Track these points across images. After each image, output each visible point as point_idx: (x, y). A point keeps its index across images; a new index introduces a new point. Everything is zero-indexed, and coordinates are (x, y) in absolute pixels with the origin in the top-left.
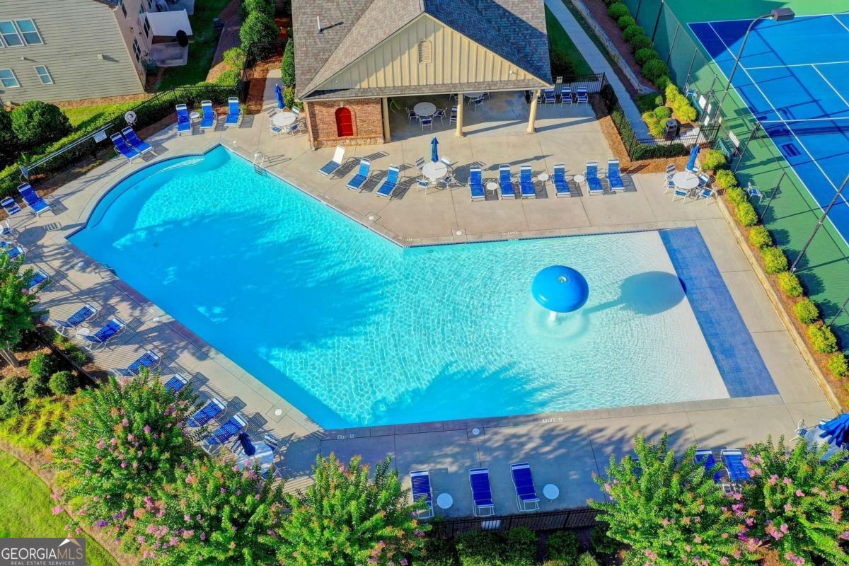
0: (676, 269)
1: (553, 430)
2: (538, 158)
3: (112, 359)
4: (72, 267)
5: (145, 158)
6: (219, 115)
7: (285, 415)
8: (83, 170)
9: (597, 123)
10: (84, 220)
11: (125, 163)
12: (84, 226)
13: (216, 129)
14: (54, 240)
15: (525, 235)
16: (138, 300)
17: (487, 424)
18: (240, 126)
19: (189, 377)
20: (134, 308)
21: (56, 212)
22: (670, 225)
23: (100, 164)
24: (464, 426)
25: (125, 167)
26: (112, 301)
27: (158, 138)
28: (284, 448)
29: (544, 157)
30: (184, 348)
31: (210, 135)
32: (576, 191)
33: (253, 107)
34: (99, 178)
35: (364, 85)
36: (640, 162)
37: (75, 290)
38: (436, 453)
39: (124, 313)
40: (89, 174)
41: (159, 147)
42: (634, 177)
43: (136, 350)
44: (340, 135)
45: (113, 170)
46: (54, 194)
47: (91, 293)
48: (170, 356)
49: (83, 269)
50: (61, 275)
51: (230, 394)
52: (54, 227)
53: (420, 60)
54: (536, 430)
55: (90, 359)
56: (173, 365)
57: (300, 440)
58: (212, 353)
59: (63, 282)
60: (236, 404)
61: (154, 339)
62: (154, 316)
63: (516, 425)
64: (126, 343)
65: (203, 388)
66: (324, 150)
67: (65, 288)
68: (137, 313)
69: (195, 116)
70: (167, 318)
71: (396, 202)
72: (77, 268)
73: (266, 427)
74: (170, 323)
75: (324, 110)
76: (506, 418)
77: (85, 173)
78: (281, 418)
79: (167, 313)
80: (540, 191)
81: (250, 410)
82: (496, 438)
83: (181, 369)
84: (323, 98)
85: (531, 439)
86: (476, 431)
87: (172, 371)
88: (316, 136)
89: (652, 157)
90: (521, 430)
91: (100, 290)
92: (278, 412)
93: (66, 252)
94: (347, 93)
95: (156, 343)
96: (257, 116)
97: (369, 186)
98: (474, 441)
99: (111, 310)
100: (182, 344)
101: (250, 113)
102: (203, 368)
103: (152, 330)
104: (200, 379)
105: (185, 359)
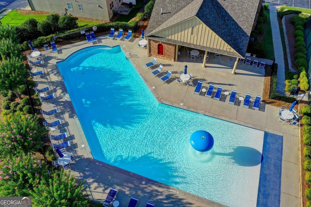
0: (263, 150)
1: (173, 195)
2: (230, 85)
3: (46, 107)
4: (53, 73)
5: (94, 43)
6: (125, 35)
7: (85, 147)
8: (74, 42)
9: (264, 78)
10: (64, 58)
11: (87, 43)
12: (64, 60)
13: (121, 40)
14: (53, 62)
15: (207, 114)
16: (65, 90)
17: (150, 181)
18: (129, 41)
19: (64, 122)
20: (62, 92)
21: (58, 53)
22: (271, 131)
23: (80, 41)
24: (141, 179)
25: (86, 44)
26: (57, 88)
27: (102, 38)
28: (77, 159)
29: (233, 85)
30: (68, 112)
31: (118, 41)
32: (238, 103)
33: (137, 35)
34: (77, 46)
35: (170, 38)
36: (273, 100)
37: (49, 80)
38: (125, 184)
39: (59, 92)
40: (75, 44)
41: (100, 41)
42: (267, 106)
43: (54, 107)
44: (159, 53)
45: (82, 44)
46: (62, 47)
47: (53, 83)
48: (63, 113)
49: (55, 75)
50: (48, 74)
51: (72, 133)
52: (55, 58)
53: (192, 34)
54: (166, 192)
55: (40, 105)
56: (62, 116)
57: (84, 159)
58: (75, 117)
59: (48, 77)
60: (72, 137)
61: (61, 105)
62: (67, 97)
63: (160, 187)
64: (53, 103)
65: (66, 128)
66: (152, 57)
67: (47, 79)
68: (62, 94)
69: (116, 33)
70: (69, 100)
71: (166, 84)
72: (54, 73)
73: (76, 149)
74: (69, 102)
75: (154, 43)
76: (157, 182)
77: (74, 43)
78: (83, 148)
79: (70, 98)
80: (223, 99)
81: (75, 141)
82: (149, 188)
83: (63, 119)
84: (154, 39)
85: (162, 195)
86: (144, 183)
87: (60, 118)
88: (150, 51)
89: (279, 100)
90: (161, 190)
91: (56, 83)
92: (83, 146)
93: (54, 67)
94: (163, 39)
95: (61, 107)
96: (136, 39)
97: (159, 76)
98: (141, 186)
99: (55, 91)
100: (69, 110)
101: (135, 37)
102: (70, 121)
103: (63, 102)
104: (66, 124)
105: (66, 115)
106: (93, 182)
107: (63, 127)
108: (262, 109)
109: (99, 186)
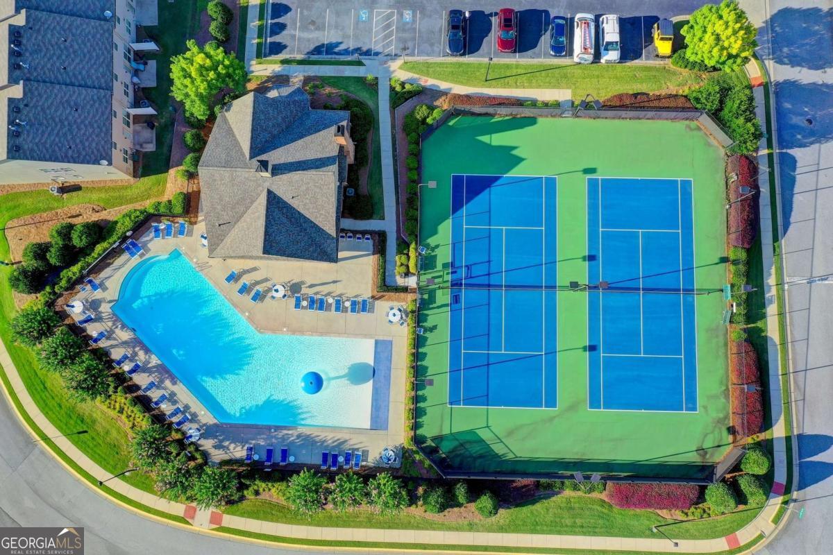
0: (374, 362)
1: (301, 433)
2: (335, 282)
3: (140, 380)
4: (117, 328)
5: (141, 256)
7: (205, 414)
9: (372, 257)
10: (117, 297)
11: (128, 260)
13: (174, 238)
14: (105, 308)
16: (147, 351)
17: (278, 428)
18: (187, 236)
19: (170, 393)
20: (145, 354)
21: (103, 291)
23: (119, 258)
24: (269, 428)
26: (137, 349)
28: (204, 428)
30: (167, 378)
31: (171, 242)
32: (345, 310)
36: (382, 294)
37: (120, 341)
38: (258, 436)
39: (142, 356)
40: (114, 264)
41: (146, 249)
42: (377, 303)
43: (148, 377)
46: (100, 277)
47: (125, 343)
48: (162, 381)
49: (121, 329)
50: (113, 331)
51: (185, 402)
52: (104, 300)
54: (295, 433)
55: (131, 379)
56: (163, 386)
57: (210, 425)
58: (178, 382)
59: (114, 336)
60: (187, 407)
62: (154, 361)
63: (289, 430)
64: (144, 372)
65: (175, 398)
67: (115, 339)
68: (147, 357)
70: (159, 362)
71: (260, 306)
73: (199, 418)
74: (161, 365)
76: (285, 426)
77: (112, 264)
80: (328, 309)
81: (192, 411)
82: (280, 434)
83: (165, 389)
85: (292, 436)
86: (273, 431)
89: (389, 292)
90: (290, 432)
91: (130, 342)
92: (203, 413)
93: (113, 317)
95: (156, 374)
96: (195, 227)
97: (248, 291)
98: (272, 434)
99: (135, 354)
100: (167, 376)
101: (192, 224)
102: (175, 389)
103: (154, 367)
104: (173, 394)
105: (168, 383)
106: (230, 443)
107: (172, 398)
108: (371, 310)
109: (237, 446)
